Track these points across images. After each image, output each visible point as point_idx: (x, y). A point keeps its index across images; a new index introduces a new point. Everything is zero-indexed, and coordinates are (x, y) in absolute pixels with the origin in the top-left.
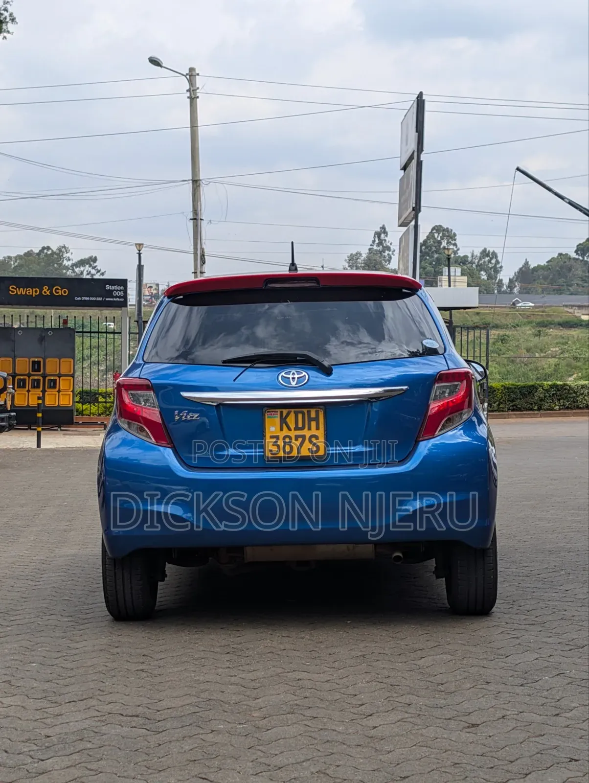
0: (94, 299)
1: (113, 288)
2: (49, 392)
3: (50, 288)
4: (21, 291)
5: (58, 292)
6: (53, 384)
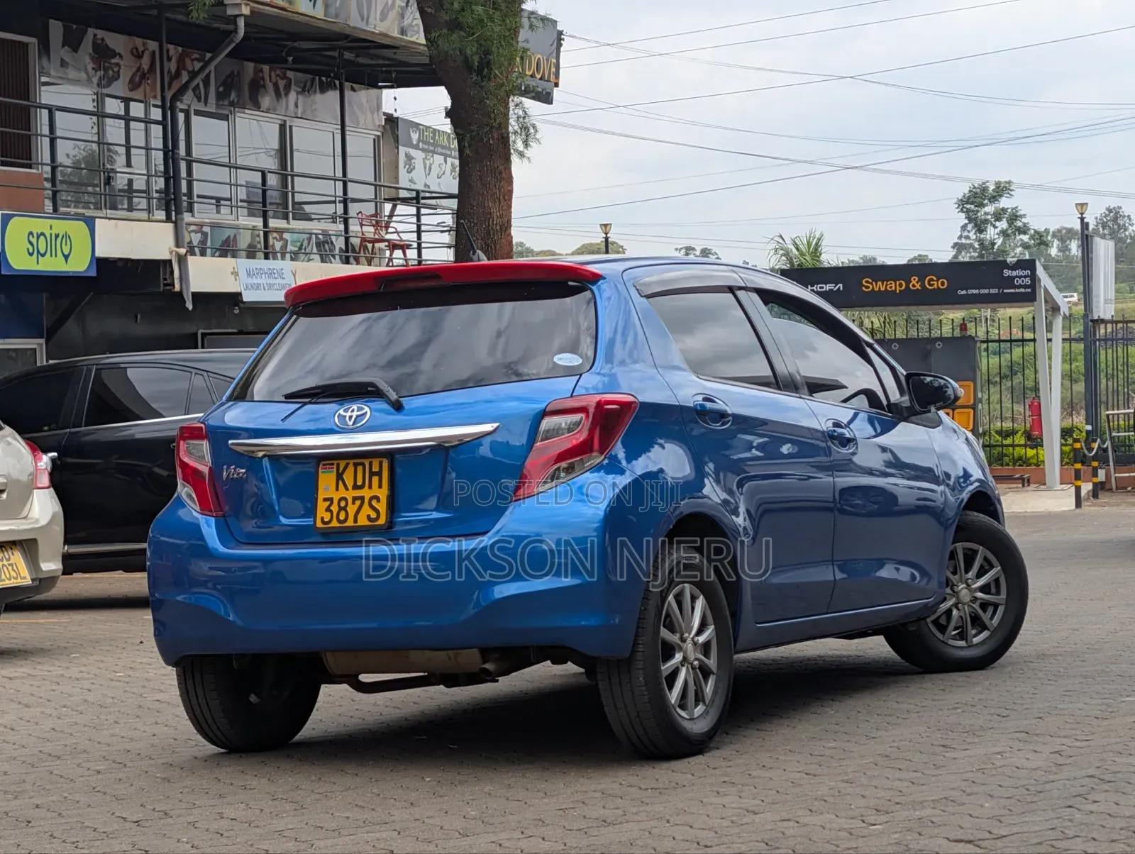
0: (986, 291)
1: (1014, 273)
3: (921, 280)
4: (879, 286)
5: (933, 284)
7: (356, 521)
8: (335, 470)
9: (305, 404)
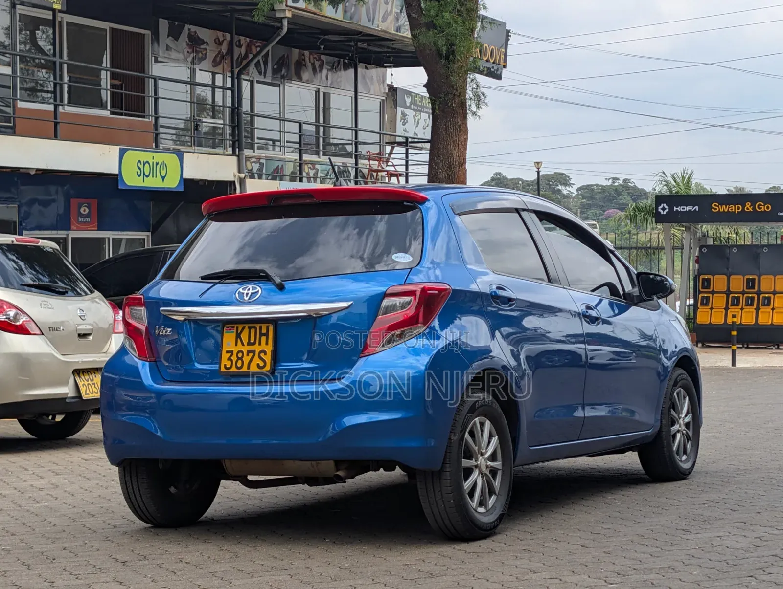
2: (763, 310)
3: (753, 205)
4: (724, 208)
5: (761, 208)
6: (767, 302)
7: (249, 367)
8: (235, 331)
9: (216, 284)
